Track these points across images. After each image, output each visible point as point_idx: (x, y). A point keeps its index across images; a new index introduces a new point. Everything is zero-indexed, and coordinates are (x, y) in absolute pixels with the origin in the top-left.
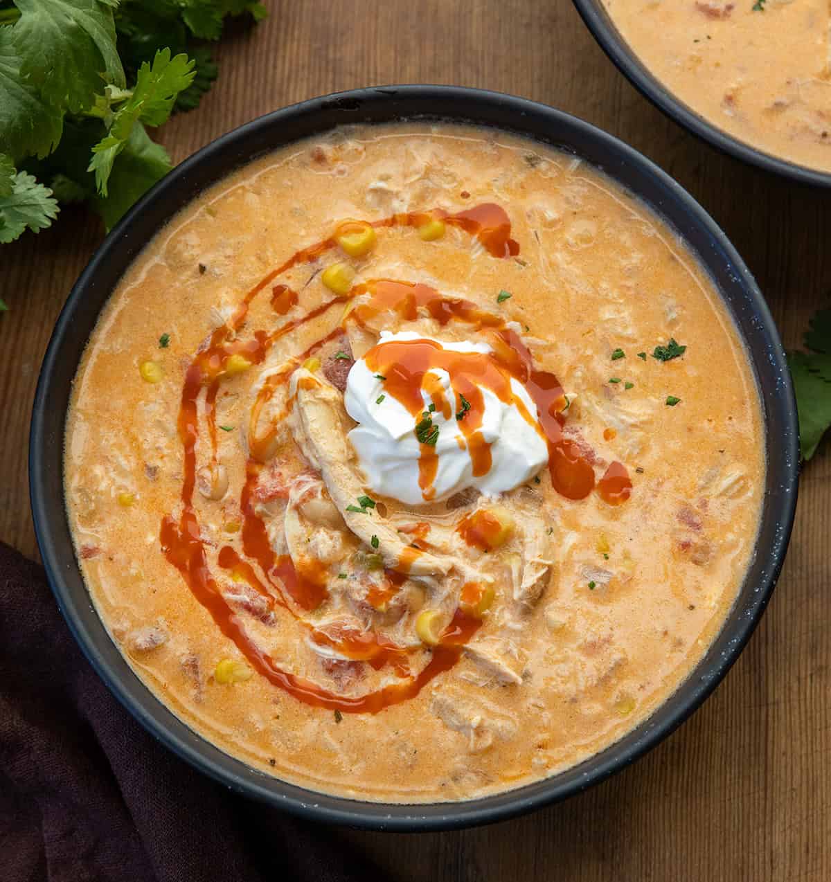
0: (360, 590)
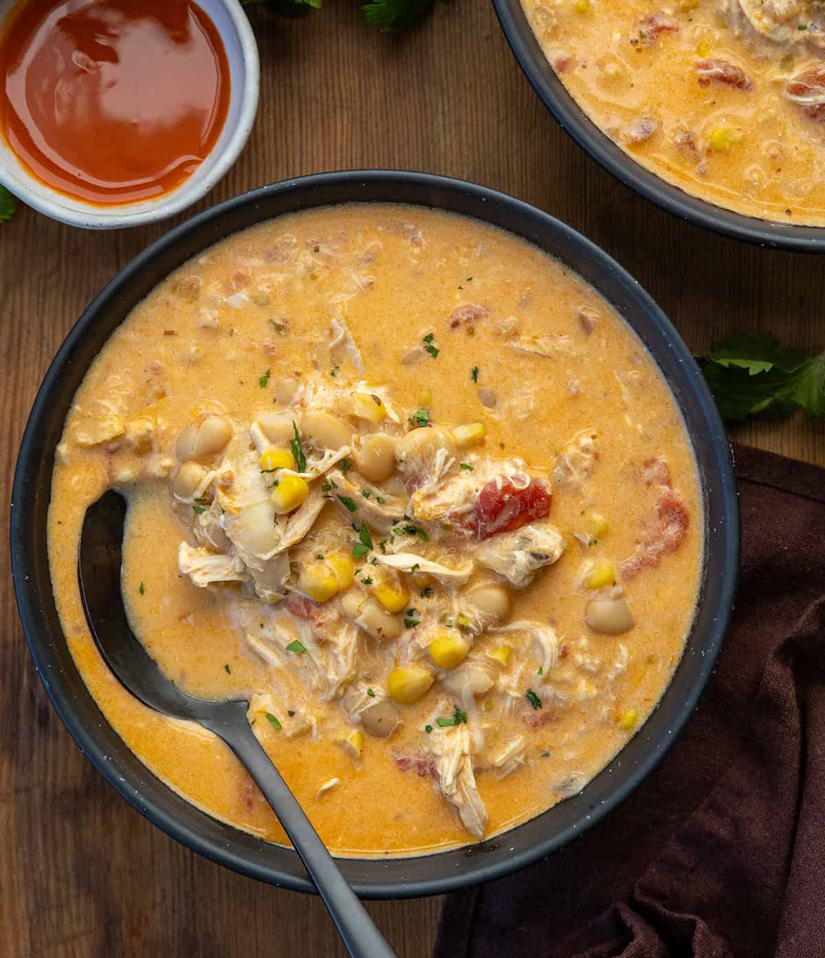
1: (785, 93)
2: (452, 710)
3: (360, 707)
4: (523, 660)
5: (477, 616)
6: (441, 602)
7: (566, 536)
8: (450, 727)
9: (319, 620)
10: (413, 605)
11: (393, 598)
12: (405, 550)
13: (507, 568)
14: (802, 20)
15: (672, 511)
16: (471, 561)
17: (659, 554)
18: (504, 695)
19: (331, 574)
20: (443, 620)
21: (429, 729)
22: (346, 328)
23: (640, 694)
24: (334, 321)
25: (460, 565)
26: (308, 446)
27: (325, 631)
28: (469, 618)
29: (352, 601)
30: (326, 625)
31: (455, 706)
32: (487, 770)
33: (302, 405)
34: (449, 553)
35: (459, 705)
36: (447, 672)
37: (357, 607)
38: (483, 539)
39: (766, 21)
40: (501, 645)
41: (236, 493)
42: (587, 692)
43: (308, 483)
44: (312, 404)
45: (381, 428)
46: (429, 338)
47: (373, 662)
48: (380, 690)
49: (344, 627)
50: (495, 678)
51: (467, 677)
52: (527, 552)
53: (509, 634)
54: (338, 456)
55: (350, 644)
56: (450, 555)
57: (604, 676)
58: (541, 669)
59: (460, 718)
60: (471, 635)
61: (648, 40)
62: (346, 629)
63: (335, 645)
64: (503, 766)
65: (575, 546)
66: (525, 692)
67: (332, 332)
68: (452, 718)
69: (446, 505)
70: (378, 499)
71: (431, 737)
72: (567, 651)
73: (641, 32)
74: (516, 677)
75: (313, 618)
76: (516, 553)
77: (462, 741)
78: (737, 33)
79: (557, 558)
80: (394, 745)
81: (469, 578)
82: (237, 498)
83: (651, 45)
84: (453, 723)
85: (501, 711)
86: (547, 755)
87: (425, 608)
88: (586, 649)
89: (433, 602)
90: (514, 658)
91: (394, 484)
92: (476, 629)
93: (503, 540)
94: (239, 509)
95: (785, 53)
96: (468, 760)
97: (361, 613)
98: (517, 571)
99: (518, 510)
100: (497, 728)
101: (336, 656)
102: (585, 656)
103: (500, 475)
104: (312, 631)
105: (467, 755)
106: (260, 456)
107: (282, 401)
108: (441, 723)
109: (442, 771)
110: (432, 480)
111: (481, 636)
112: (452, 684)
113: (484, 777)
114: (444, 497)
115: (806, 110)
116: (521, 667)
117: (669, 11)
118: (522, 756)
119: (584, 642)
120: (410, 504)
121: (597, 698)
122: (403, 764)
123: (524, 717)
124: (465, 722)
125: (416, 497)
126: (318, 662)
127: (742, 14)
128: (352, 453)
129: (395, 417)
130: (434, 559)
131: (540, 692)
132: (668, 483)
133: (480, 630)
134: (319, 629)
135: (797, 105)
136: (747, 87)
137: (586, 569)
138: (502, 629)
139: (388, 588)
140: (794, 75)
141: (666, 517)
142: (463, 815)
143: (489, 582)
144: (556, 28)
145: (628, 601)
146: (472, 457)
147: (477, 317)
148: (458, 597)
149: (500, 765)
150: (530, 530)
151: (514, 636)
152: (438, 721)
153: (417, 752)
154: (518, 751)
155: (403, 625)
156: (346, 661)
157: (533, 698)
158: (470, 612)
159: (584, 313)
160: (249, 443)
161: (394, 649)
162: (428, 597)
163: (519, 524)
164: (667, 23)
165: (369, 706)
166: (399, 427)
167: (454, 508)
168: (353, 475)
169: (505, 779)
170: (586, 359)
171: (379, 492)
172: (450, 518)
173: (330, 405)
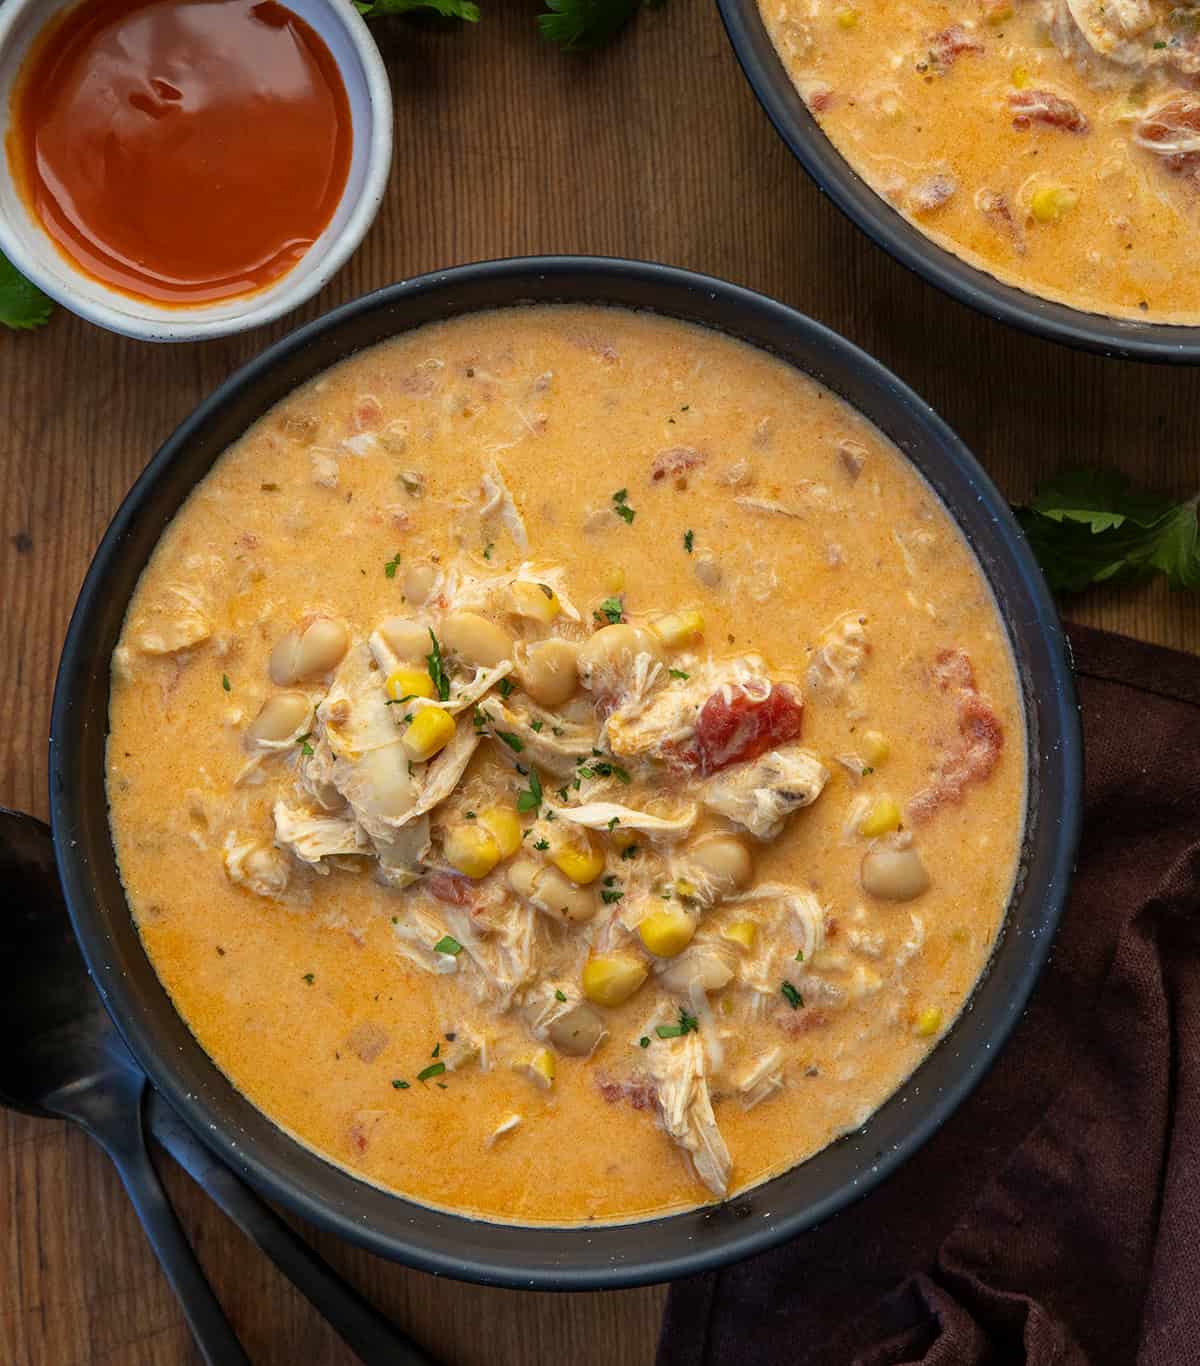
0: (1191, 58)
1: (1136, 138)
2: (676, 1015)
3: (546, 1019)
4: (774, 940)
5: (706, 882)
6: (652, 863)
7: (829, 763)
8: (675, 1039)
9: (478, 905)
10: (611, 871)
11: (581, 865)
12: (598, 798)
13: (747, 814)
14: (1159, 34)
15: (980, 724)
16: (693, 805)
17: (963, 786)
18: (749, 990)
19: (488, 838)
20: (656, 888)
21: (645, 1042)
22: (505, 488)
23: (944, 984)
24: (486, 477)
25: (677, 812)
26: (451, 663)
27: (488, 918)
28: (695, 886)
29: (523, 874)
30: (490, 911)
31: (681, 1009)
32: (730, 1097)
33: (441, 603)
34: (660, 795)
35: (687, 1008)
36: (667, 962)
37: (530, 882)
38: (710, 774)
39: (1108, 36)
40: (741, 921)
41: (353, 732)
42: (867, 984)
43: (454, 718)
44: (456, 602)
45: (555, 630)
46: (621, 496)
47: (558, 954)
48: (572, 990)
49: (513, 908)
50: (735, 966)
51: (695, 968)
52: (772, 790)
53: (752, 904)
54: (495, 675)
55: (524, 931)
56: (661, 799)
57: (889, 959)
58: (800, 952)
59: (688, 1025)
60: (698, 909)
61: (942, 65)
62: (517, 910)
63: (503, 935)
64: (751, 1090)
65: (841, 777)
66: (779, 984)
67: (483, 493)
68: (678, 1025)
69: (656, 732)
70: (555, 730)
71: (649, 1053)
72: (837, 926)
73: (930, 54)
74: (764, 964)
75: (468, 903)
76: (759, 793)
77: (693, 1058)
78: (1067, 53)
79: (816, 796)
80: (597, 1066)
81: (691, 830)
82: (354, 738)
83: (946, 71)
84: (679, 1032)
85: (745, 1013)
86: (814, 1074)
87: (628, 874)
88: (864, 922)
89: (640, 865)
90: (761, 938)
91: (576, 708)
92: (703, 899)
93: (738, 773)
94: (358, 754)
95: (1135, 80)
96: (703, 1085)
97: (537, 889)
98: (760, 819)
99: (756, 732)
100: (742, 1037)
101: (506, 951)
102: (863, 933)
103: (728, 683)
104: (470, 921)
105: (701, 1078)
106: (385, 679)
107: (412, 600)
108: (662, 1033)
109: (667, 1102)
110: (633, 697)
111: (711, 909)
112: (675, 978)
113: (724, 1108)
114: (651, 720)
115: (1166, 161)
116: (771, 950)
117: (970, 24)
118: (779, 1076)
119: (861, 913)
120: (602, 735)
121: (881, 992)
122: (611, 1093)
123: (780, 1020)
124: (696, 1030)
125: (613, 723)
126: (483, 963)
127: (1073, 28)
128: (515, 669)
129: (573, 612)
130: (638, 808)
131: (800, 986)
132: (972, 684)
133: (710, 903)
134: (480, 917)
135: (1154, 155)
136: (1082, 130)
137: (860, 810)
138: (744, 897)
139: (571, 851)
140: (1149, 112)
141: (970, 733)
142: (697, 1162)
143: (721, 832)
144: (810, 50)
145: (922, 851)
146: (687, 660)
147: (690, 464)
148: (676, 856)
149: (746, 1090)
150: (777, 758)
151: (760, 906)
152: (658, 1030)
153: (629, 1074)
154: (773, 1068)
155: (598, 898)
156: (520, 956)
157: (792, 996)
158: (695, 876)
159: (846, 448)
160: (369, 660)
161: (588, 934)
162: (633, 858)
163: (759, 748)
164: (968, 40)
165: (559, 1015)
166: (580, 626)
167: (666, 735)
168: (518, 699)
169: (755, 1108)
170: (851, 516)
171: (556, 721)
172: (662, 748)
173: (481, 602)
